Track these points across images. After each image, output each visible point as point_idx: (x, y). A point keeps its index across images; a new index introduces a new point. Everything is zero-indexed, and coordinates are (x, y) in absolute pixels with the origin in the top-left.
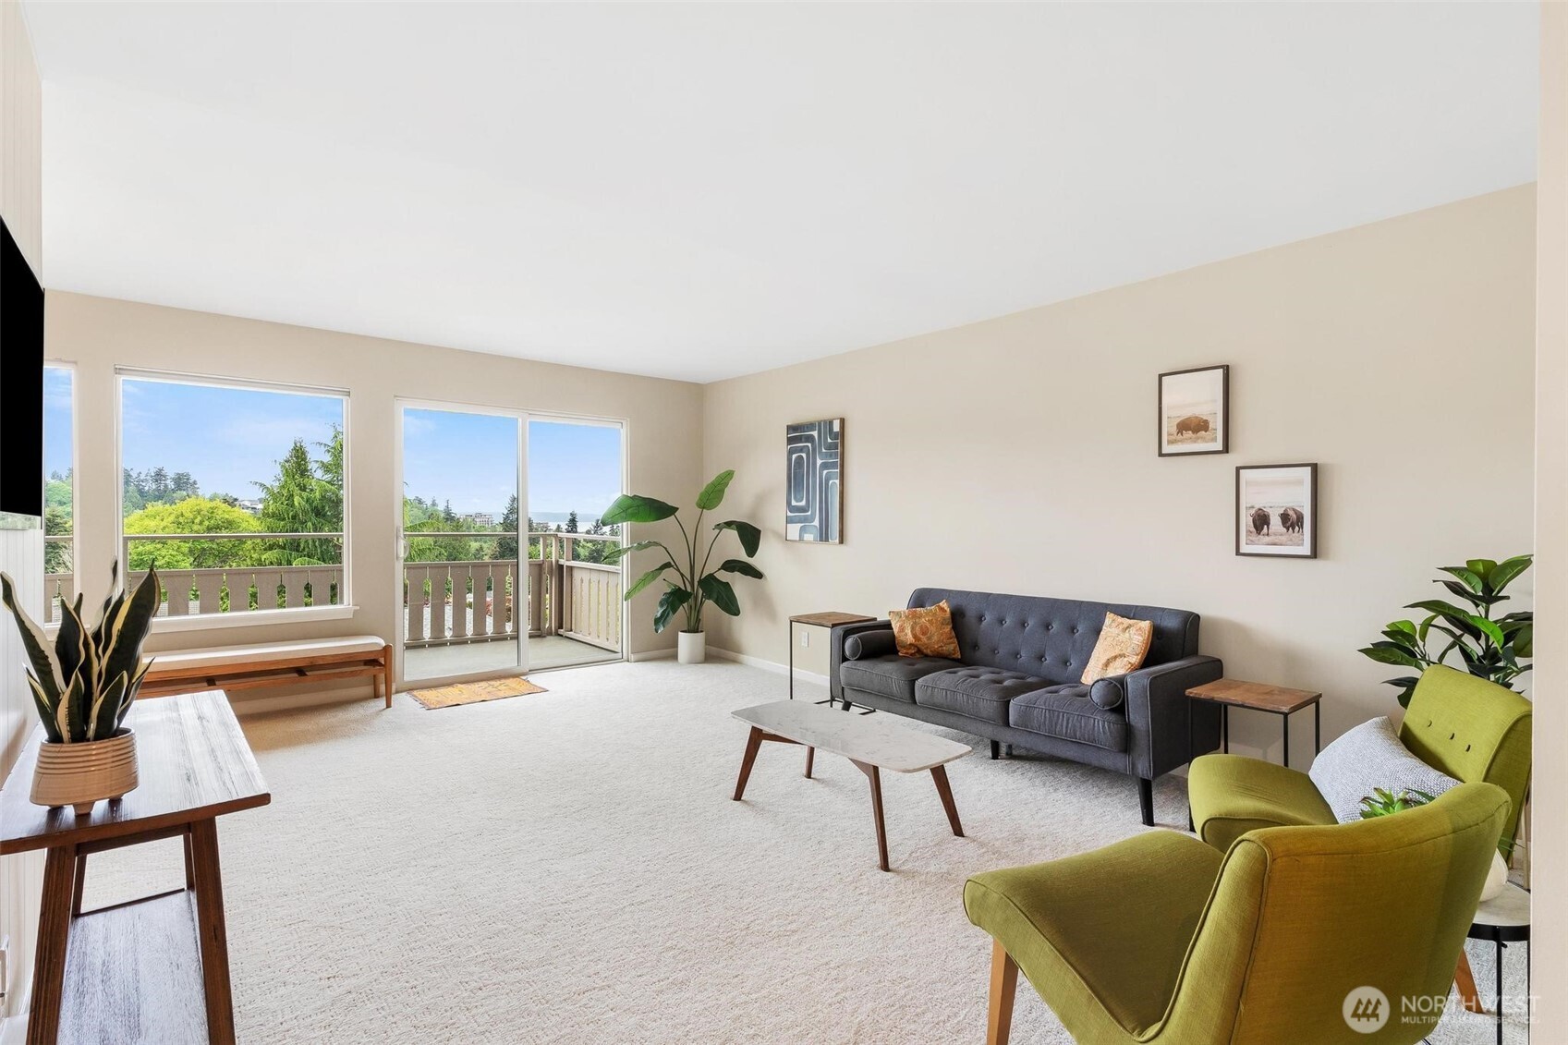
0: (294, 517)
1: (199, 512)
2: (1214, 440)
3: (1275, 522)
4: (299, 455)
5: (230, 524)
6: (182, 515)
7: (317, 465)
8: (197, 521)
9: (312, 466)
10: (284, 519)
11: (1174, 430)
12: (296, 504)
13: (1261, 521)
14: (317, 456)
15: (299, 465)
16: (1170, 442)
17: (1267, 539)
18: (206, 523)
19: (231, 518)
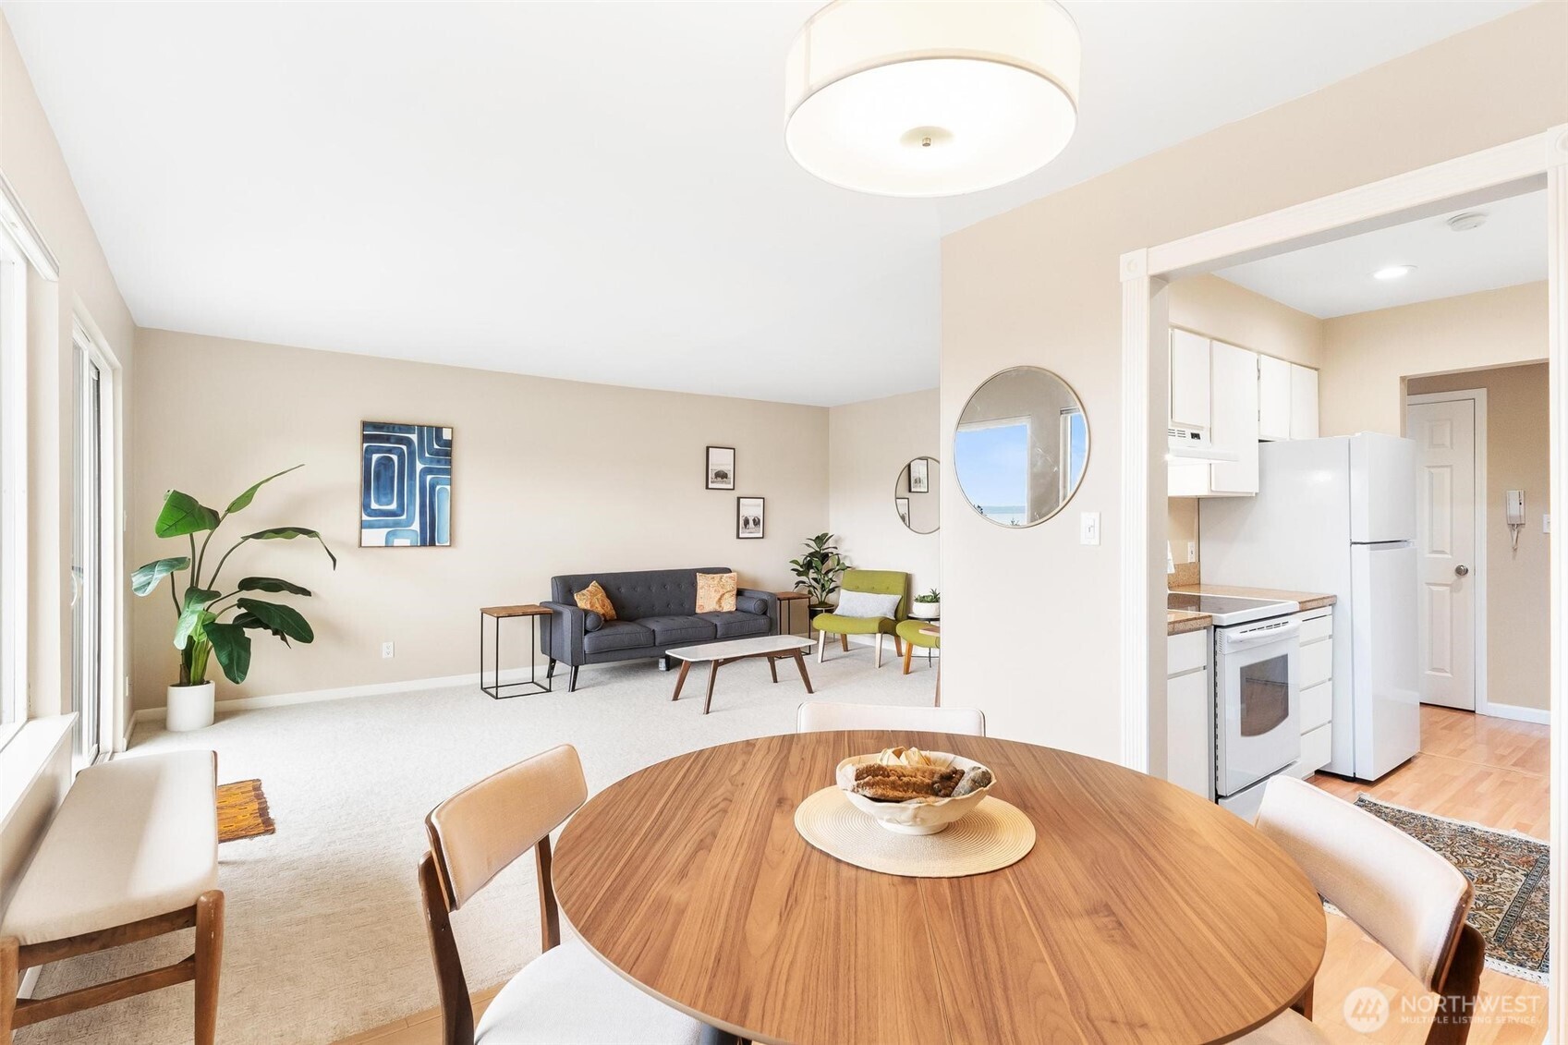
2: (730, 483)
3: (751, 522)
11: (714, 476)
13: (747, 522)
16: (712, 482)
17: (748, 531)
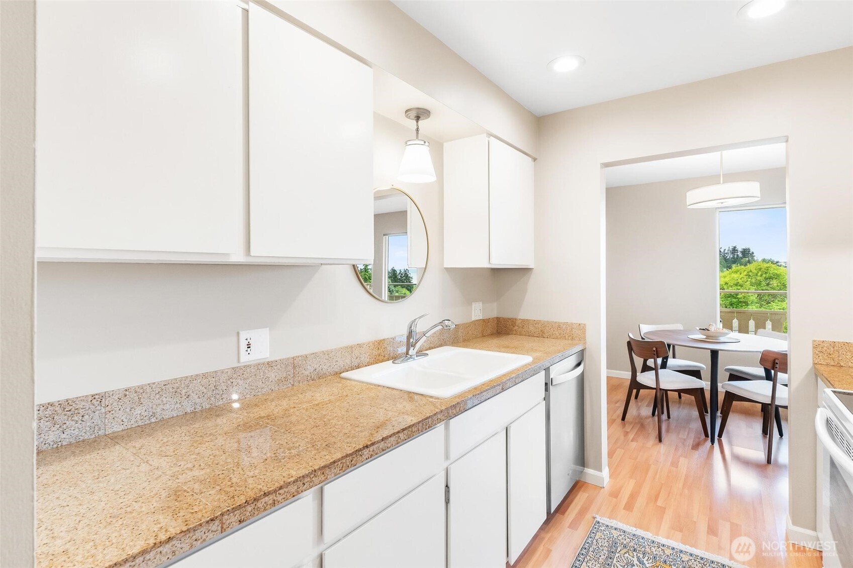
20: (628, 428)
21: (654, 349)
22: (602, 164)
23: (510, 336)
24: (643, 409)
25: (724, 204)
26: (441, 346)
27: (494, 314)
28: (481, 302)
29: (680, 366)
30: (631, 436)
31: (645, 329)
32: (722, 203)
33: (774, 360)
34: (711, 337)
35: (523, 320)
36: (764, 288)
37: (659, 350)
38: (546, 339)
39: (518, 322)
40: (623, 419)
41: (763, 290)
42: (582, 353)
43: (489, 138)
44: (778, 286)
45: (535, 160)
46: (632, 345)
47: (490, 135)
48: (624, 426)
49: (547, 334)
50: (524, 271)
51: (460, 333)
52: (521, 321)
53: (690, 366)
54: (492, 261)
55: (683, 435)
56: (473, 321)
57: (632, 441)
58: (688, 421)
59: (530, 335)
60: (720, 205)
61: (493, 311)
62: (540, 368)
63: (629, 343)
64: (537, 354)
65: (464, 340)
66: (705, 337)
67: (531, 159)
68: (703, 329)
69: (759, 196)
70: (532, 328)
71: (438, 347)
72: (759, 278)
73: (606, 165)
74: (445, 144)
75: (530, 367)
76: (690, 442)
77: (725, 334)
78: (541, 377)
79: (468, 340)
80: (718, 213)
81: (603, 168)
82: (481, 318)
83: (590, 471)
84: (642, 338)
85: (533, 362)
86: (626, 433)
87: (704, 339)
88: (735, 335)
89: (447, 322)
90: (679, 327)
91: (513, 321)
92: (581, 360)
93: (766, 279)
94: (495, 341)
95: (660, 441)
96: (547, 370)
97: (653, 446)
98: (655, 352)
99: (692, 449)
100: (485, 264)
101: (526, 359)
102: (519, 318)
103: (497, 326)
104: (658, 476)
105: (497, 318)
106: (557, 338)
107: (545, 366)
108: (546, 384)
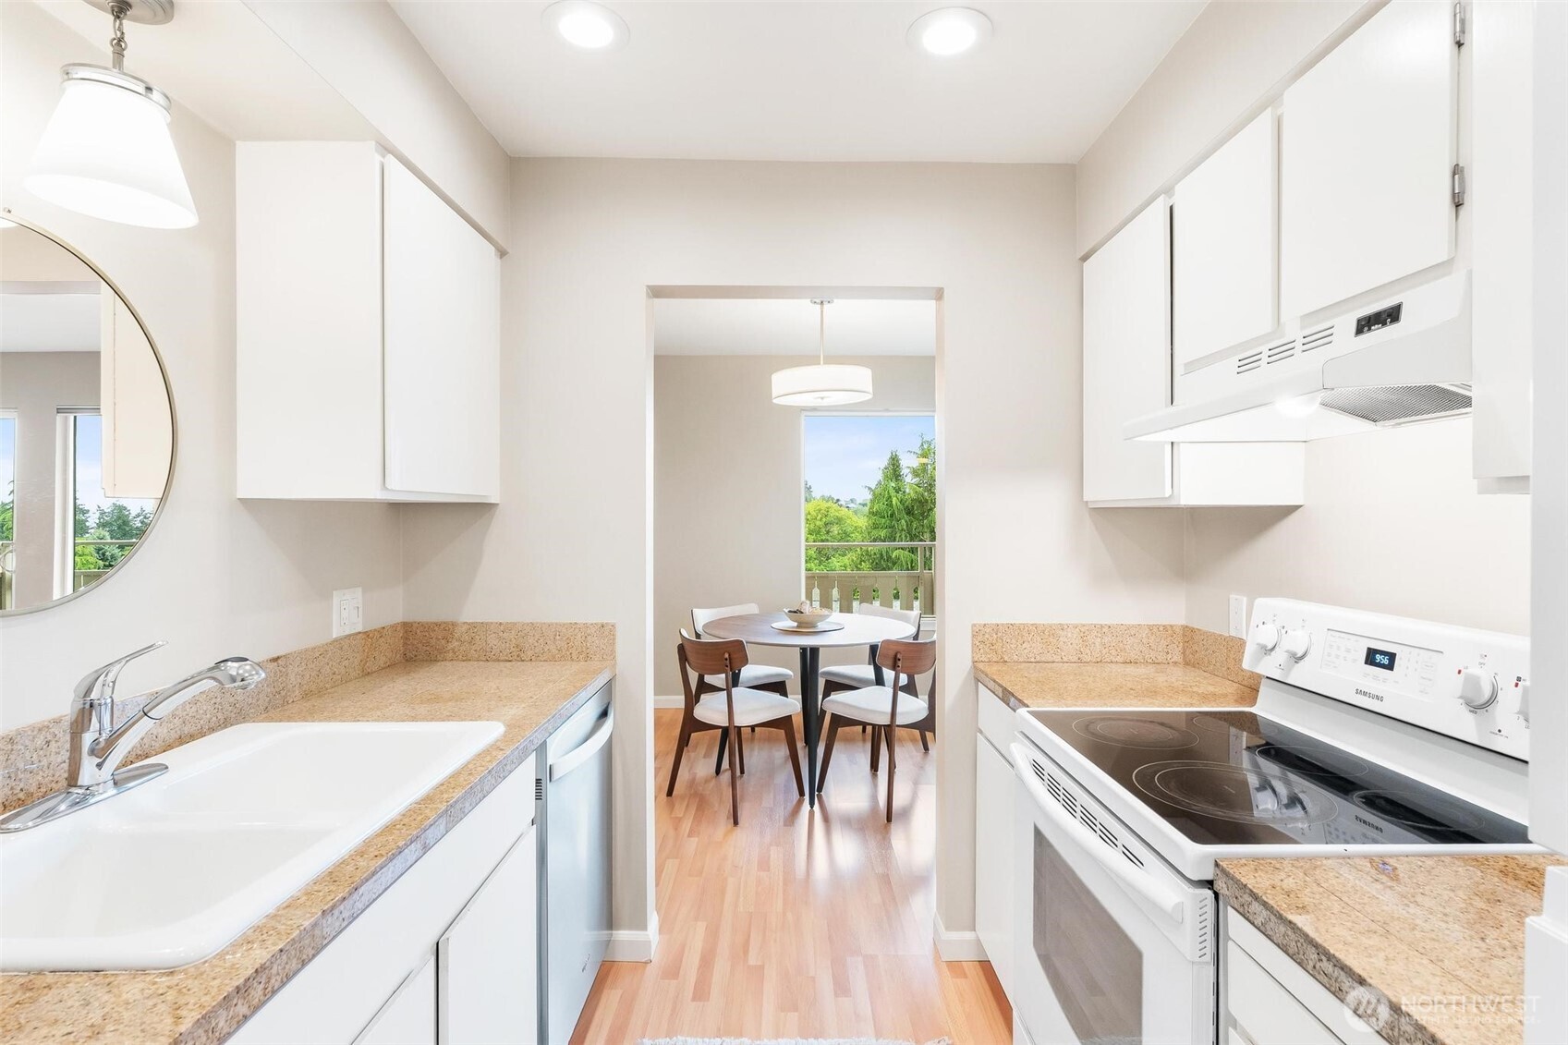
0: (892, 515)
1: (820, 510)
4: (894, 465)
5: (839, 521)
6: (809, 514)
7: (909, 470)
8: (818, 518)
9: (905, 471)
10: (884, 517)
12: (894, 503)
14: (908, 462)
15: (895, 471)
18: (824, 520)
19: (840, 515)
20: (679, 810)
21: (727, 656)
22: (648, 286)
23: (437, 667)
24: (700, 764)
25: (825, 400)
26: (226, 723)
27: (398, 617)
28: (360, 589)
29: (757, 678)
30: (686, 825)
31: (703, 617)
32: (822, 398)
33: (896, 656)
34: (805, 626)
35: (473, 626)
36: (824, 538)
37: (734, 656)
38: (529, 663)
39: (458, 632)
40: (670, 793)
41: (822, 541)
42: (609, 688)
43: (384, 157)
44: (839, 534)
45: (502, 253)
46: (687, 652)
47: (386, 148)
48: (671, 807)
49: (530, 653)
50: (477, 511)
51: (292, 677)
52: (466, 627)
53: (772, 676)
54: (393, 483)
55: (768, 801)
56: (336, 640)
57: (689, 836)
58: (771, 772)
59: (488, 657)
60: (819, 403)
61: (393, 608)
62: (526, 748)
63: (681, 649)
64: (513, 711)
65: (306, 695)
66: (796, 624)
67: (493, 248)
68: (795, 612)
69: (871, 391)
70: (493, 641)
71: (212, 730)
72: (818, 523)
73: (657, 292)
74: (241, 147)
75: (500, 756)
76: (781, 813)
77: (823, 618)
78: (526, 773)
79: (321, 693)
80: (803, 418)
81: (650, 297)
82: (360, 628)
83: (622, 935)
84: (698, 636)
85: (507, 738)
86: (677, 823)
87: (793, 627)
88: (836, 617)
89: (236, 665)
90: (752, 609)
91: (447, 629)
92: (606, 702)
93: (826, 524)
94: (401, 685)
95: (736, 823)
96: (542, 749)
97: (726, 835)
98: (728, 661)
99: (785, 825)
100: (372, 492)
101: (487, 732)
102: (463, 619)
103: (405, 644)
104: (742, 899)
105: (405, 624)
106: (553, 659)
107: (536, 741)
108: (538, 781)
